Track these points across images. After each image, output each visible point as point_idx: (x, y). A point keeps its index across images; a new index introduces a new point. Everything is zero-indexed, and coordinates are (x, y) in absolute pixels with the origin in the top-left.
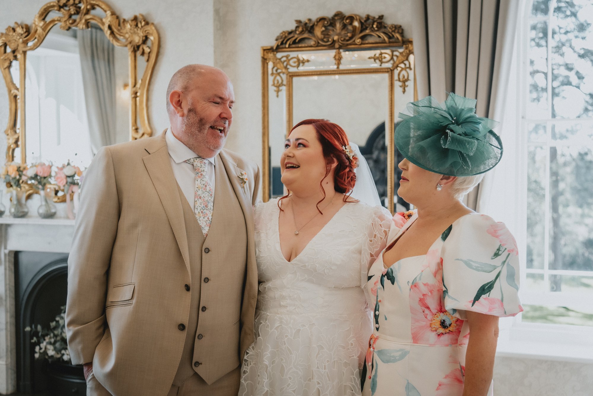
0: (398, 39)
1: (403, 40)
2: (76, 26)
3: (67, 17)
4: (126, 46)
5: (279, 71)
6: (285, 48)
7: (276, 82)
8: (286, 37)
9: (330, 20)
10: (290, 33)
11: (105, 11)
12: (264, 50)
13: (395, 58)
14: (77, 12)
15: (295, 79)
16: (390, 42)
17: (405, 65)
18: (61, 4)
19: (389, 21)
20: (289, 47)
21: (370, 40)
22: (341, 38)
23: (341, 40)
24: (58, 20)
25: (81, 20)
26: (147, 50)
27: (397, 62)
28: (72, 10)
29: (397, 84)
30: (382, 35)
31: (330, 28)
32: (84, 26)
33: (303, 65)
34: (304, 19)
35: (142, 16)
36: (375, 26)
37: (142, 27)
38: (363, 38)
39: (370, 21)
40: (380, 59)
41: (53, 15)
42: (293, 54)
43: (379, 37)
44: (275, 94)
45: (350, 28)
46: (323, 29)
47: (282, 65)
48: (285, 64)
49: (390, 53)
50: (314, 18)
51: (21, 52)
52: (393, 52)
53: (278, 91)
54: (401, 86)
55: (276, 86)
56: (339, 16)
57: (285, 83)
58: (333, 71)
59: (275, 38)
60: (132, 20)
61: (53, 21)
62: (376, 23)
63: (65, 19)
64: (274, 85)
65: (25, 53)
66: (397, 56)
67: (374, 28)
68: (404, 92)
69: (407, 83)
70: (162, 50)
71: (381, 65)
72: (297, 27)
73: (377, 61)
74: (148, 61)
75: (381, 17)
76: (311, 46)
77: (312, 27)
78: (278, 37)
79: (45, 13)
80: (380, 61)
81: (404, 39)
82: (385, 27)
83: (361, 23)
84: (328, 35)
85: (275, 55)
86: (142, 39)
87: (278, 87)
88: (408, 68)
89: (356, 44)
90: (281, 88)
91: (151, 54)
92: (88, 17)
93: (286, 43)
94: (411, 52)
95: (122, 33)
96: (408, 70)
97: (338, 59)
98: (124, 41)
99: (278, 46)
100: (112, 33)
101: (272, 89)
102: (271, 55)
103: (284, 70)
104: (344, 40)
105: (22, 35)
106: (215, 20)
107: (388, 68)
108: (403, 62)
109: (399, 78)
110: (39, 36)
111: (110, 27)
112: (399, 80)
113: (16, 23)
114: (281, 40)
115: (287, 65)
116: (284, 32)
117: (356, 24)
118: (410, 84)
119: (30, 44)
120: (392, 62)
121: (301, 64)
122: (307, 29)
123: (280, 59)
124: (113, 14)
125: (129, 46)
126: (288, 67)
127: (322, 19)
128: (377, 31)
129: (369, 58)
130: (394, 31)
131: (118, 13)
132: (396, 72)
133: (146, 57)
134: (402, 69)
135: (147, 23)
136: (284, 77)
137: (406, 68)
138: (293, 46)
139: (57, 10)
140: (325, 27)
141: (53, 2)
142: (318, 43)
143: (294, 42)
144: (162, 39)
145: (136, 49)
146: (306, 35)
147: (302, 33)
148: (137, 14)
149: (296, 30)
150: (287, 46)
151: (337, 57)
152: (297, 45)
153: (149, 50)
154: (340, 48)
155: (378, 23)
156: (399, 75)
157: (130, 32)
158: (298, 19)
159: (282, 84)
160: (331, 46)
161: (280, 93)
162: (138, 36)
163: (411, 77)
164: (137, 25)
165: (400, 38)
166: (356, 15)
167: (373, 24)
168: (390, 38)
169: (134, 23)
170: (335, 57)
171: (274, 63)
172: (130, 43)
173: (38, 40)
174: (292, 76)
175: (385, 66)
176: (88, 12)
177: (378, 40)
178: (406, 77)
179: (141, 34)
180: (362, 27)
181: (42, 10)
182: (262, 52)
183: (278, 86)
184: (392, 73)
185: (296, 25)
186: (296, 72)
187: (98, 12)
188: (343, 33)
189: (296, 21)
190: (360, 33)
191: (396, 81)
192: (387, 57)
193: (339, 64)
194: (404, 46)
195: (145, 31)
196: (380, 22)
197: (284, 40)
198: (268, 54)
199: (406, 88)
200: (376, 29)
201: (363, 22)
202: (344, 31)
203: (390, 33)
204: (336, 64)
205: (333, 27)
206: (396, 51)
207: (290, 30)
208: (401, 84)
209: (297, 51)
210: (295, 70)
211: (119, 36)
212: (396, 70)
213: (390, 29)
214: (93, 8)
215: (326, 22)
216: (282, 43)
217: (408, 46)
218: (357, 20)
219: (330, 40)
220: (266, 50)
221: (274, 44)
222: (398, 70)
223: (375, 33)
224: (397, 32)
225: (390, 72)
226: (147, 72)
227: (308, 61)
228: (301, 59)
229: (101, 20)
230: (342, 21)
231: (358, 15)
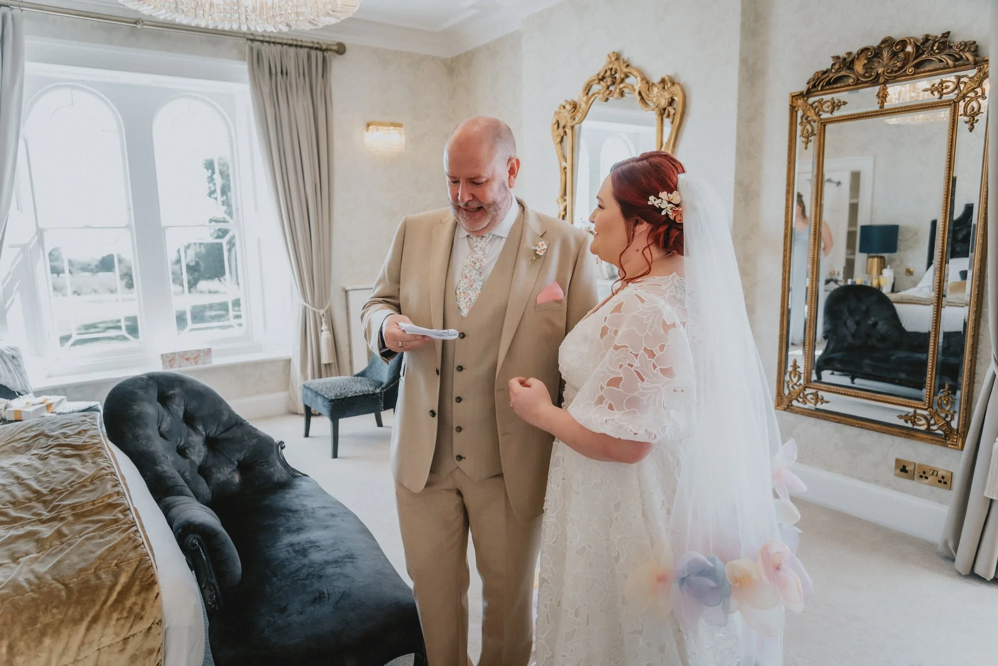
0: (968, 59)
1: (975, 60)
2: (612, 96)
3: (605, 88)
4: (654, 110)
6: (818, 91)
7: (805, 132)
8: (818, 78)
9: (875, 49)
10: (825, 73)
11: (636, 77)
12: (793, 97)
13: (962, 86)
14: (613, 83)
15: (828, 127)
16: (955, 66)
17: (977, 93)
18: (600, 77)
19: (957, 38)
20: (822, 90)
21: (929, 67)
22: (888, 69)
23: (887, 73)
24: (597, 93)
25: (616, 89)
26: (672, 111)
27: (965, 91)
28: (608, 81)
29: (962, 119)
30: (944, 57)
31: (875, 59)
32: (618, 96)
33: (838, 109)
34: (842, 54)
35: (669, 77)
36: (935, 48)
37: (668, 88)
38: (917, 66)
39: (930, 42)
40: (939, 89)
41: (596, 88)
42: (827, 98)
43: (941, 61)
44: (803, 145)
45: (901, 55)
46: (866, 61)
47: (813, 111)
48: (817, 110)
49: (955, 80)
50: (855, 50)
51: (569, 127)
52: (959, 78)
53: (807, 142)
54: (966, 122)
55: (804, 137)
56: (888, 42)
57: (815, 132)
58: (875, 112)
59: (806, 82)
60: (660, 83)
61: (593, 95)
62: (937, 44)
63: (603, 91)
64: (802, 135)
65: (572, 127)
66: (965, 83)
67: (934, 51)
68: (971, 129)
69: (976, 118)
70: (687, 110)
71: (940, 98)
72: (833, 65)
73: (936, 93)
74: (672, 122)
75: (946, 35)
76: (848, 86)
77: (852, 62)
78: (810, 79)
79: (588, 89)
80: (938, 92)
81: (977, 59)
82: (951, 47)
83: (917, 47)
84: (871, 68)
85: (805, 101)
86: (669, 101)
87: (808, 138)
88: (980, 97)
89: (908, 75)
90: (810, 138)
91: (675, 115)
92: (622, 86)
93: (818, 85)
94: (986, 76)
95: (650, 97)
96: (980, 100)
98: (652, 105)
99: (808, 90)
100: (642, 98)
101: (800, 140)
102: (800, 102)
103: (815, 118)
104: (892, 71)
105: (570, 111)
106: (741, 71)
107: (949, 101)
109: (965, 111)
110: (583, 111)
111: (640, 93)
112: (965, 114)
113: (566, 101)
114: (812, 83)
115: (819, 111)
116: (817, 72)
117: (909, 49)
118: (981, 118)
119: (577, 119)
120: (956, 92)
121: (836, 108)
122: (845, 65)
123: (811, 105)
124: (644, 79)
125: (656, 109)
126: (821, 113)
127: (864, 50)
128: (938, 53)
129: (924, 91)
130: (963, 50)
131: (648, 79)
132: (962, 104)
133: (671, 117)
134: (972, 99)
135: (674, 84)
136: (815, 125)
137: (976, 98)
138: (827, 87)
139: (597, 83)
140: (868, 59)
141: (593, 76)
142: (858, 79)
143: (829, 83)
144: (687, 99)
145: (663, 112)
146: (843, 73)
147: (838, 71)
148: (664, 76)
149: (832, 69)
150: (819, 89)
151: (881, 95)
152: (832, 86)
153: (674, 112)
154: (886, 82)
155: (940, 43)
156: (965, 107)
157: (658, 95)
158: (835, 55)
159: (813, 134)
160: (875, 82)
161: (809, 144)
162: (664, 98)
163: (984, 109)
164: (664, 88)
165: (971, 58)
166: (910, 38)
167: (933, 45)
168: (956, 60)
169: (662, 85)
170: (878, 95)
171: (803, 110)
172: (657, 107)
173: (582, 114)
174: (824, 124)
175: (945, 97)
176: (622, 81)
177: (938, 65)
178: (976, 110)
179: (668, 96)
180: (917, 51)
181: (585, 85)
182: (791, 98)
184: (955, 107)
185: (833, 62)
186: (830, 118)
187: (630, 80)
188: (891, 63)
189: (833, 57)
190: (913, 61)
191: (961, 115)
192: (949, 86)
193: (882, 103)
194: (977, 68)
195: (671, 92)
196: (944, 42)
197: (816, 83)
198: (797, 100)
199: (974, 124)
200: (937, 51)
201: (919, 45)
202: (892, 60)
203: (957, 54)
204: (879, 103)
205: (879, 57)
206: (963, 76)
207: (824, 69)
208: (967, 119)
209: (832, 93)
210: (828, 115)
211: (646, 101)
212: (962, 101)
213: (957, 48)
214: (627, 76)
215: (869, 54)
216: (814, 86)
217: (984, 67)
218: (911, 43)
219: (873, 74)
220: (795, 97)
221: (803, 88)
222: (965, 101)
223: (934, 56)
224: (968, 51)
225: (953, 105)
226: (671, 134)
227: (845, 103)
228: (836, 101)
229: (633, 87)
230: (891, 48)
231: (912, 38)
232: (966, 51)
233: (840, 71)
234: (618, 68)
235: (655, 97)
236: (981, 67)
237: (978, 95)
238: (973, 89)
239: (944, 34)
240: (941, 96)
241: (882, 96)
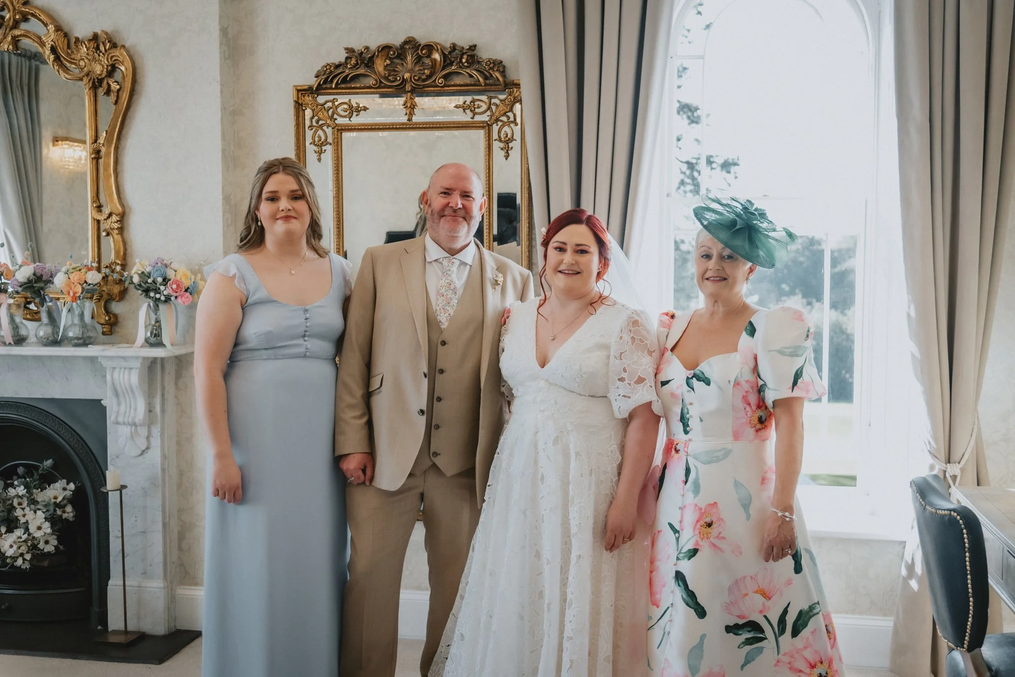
0: (498, 80)
1: (505, 81)
4: (81, 79)
5: (321, 122)
6: (331, 88)
7: (317, 139)
8: (331, 73)
9: (397, 49)
10: (337, 66)
11: (46, 25)
12: (298, 91)
13: (494, 108)
15: (346, 135)
16: (486, 85)
17: (508, 117)
19: (484, 54)
20: (336, 88)
21: (457, 80)
22: (415, 76)
23: (415, 80)
25: (5, 37)
26: (115, 87)
27: (497, 114)
29: (497, 145)
30: (475, 73)
31: (396, 61)
32: (11, 47)
33: (357, 115)
34: (358, 46)
35: (106, 33)
36: (464, 60)
37: (106, 50)
38: (446, 77)
39: (457, 52)
40: (471, 108)
42: (342, 99)
43: (471, 76)
44: (315, 156)
45: (427, 61)
46: (388, 62)
47: (325, 113)
48: (330, 112)
49: (487, 101)
50: (374, 46)
52: (490, 98)
53: (320, 153)
54: (502, 149)
55: (317, 145)
56: (410, 43)
57: (330, 140)
58: (403, 124)
59: (315, 73)
60: (90, 40)
62: (465, 57)
64: (313, 143)
66: (497, 106)
67: (463, 64)
68: (507, 157)
69: (511, 145)
70: (138, 88)
71: (473, 118)
72: (347, 58)
73: (468, 111)
74: (116, 103)
75: (473, 48)
76: (370, 87)
77: (371, 59)
78: (320, 71)
80: (471, 111)
81: (507, 81)
82: (479, 62)
83: (444, 55)
84: (395, 71)
85: (315, 99)
86: (107, 69)
88: (512, 122)
89: (438, 86)
90: (324, 148)
91: (120, 92)
92: (17, 32)
93: (332, 81)
94: (517, 100)
95: (74, 59)
96: (512, 125)
97: (411, 108)
98: (77, 71)
99: (319, 84)
100: (58, 59)
101: (310, 149)
102: (308, 99)
103: (329, 122)
104: (420, 78)
106: (221, 44)
107: (483, 122)
108: (505, 114)
109: (499, 137)
111: (53, 50)
112: (500, 141)
114: (324, 77)
115: (333, 113)
116: (328, 65)
117: (437, 56)
118: (516, 145)
120: (489, 113)
121: (355, 114)
122: (363, 62)
123: (323, 105)
124: (58, 29)
125: (86, 80)
126: (335, 116)
127: (386, 48)
128: (467, 67)
129: (457, 107)
130: (492, 69)
131: (66, 29)
132: (495, 128)
133: (113, 97)
134: (504, 124)
135: (114, 46)
136: (329, 131)
137: (509, 123)
138: (343, 86)
140: (390, 59)
142: (380, 80)
143: (344, 80)
144: (138, 71)
145: (96, 84)
146: (361, 71)
147: (355, 66)
148: (96, 31)
149: (346, 63)
150: (334, 86)
151: (409, 105)
152: (349, 85)
153: (118, 87)
154: (413, 91)
155: (468, 56)
156: (499, 132)
157: (87, 58)
158: (350, 46)
159: (326, 143)
160: (400, 89)
161: (322, 155)
162: (100, 64)
163: (517, 136)
164: (98, 48)
165: (501, 79)
166: (436, 44)
167: (461, 58)
168: (486, 78)
169: (92, 44)
170: (405, 106)
171: (313, 110)
172: (87, 75)
174: (340, 130)
175: (478, 118)
176: (16, 25)
177: (468, 81)
178: (509, 136)
179: (105, 62)
180: (445, 61)
182: (295, 93)
183: (320, 145)
184: (489, 128)
185: (346, 55)
186: (348, 125)
187: (33, 26)
188: (417, 68)
189: (346, 49)
190: (441, 71)
191: (495, 140)
192: (482, 106)
193: (411, 114)
194: (507, 90)
195: (112, 57)
196: (470, 55)
197: (328, 77)
198: (304, 96)
199: (509, 151)
200: (466, 64)
201: (447, 53)
202: (418, 65)
203: (486, 71)
204: (406, 114)
205: (402, 59)
206: (495, 97)
207: (337, 63)
208: (502, 145)
209: (349, 94)
210: (345, 121)
211: (68, 65)
212: (495, 124)
213: (486, 65)
214: (25, 19)
215: (391, 53)
216: (325, 82)
217: (513, 91)
218: (438, 50)
219: (398, 78)
220: (302, 92)
221: (313, 82)
222: (497, 125)
223: (464, 70)
224: (497, 70)
225: (487, 128)
226: (114, 120)
227: (365, 109)
228: (355, 105)
229: (40, 38)
230: (416, 51)
231: (438, 44)
232: (495, 70)
233: (358, 68)
234: (8, 3)
235: (83, 59)
236: (512, 90)
237: (510, 120)
238: (505, 113)
239: (471, 47)
240: (474, 115)
241: (410, 107)
